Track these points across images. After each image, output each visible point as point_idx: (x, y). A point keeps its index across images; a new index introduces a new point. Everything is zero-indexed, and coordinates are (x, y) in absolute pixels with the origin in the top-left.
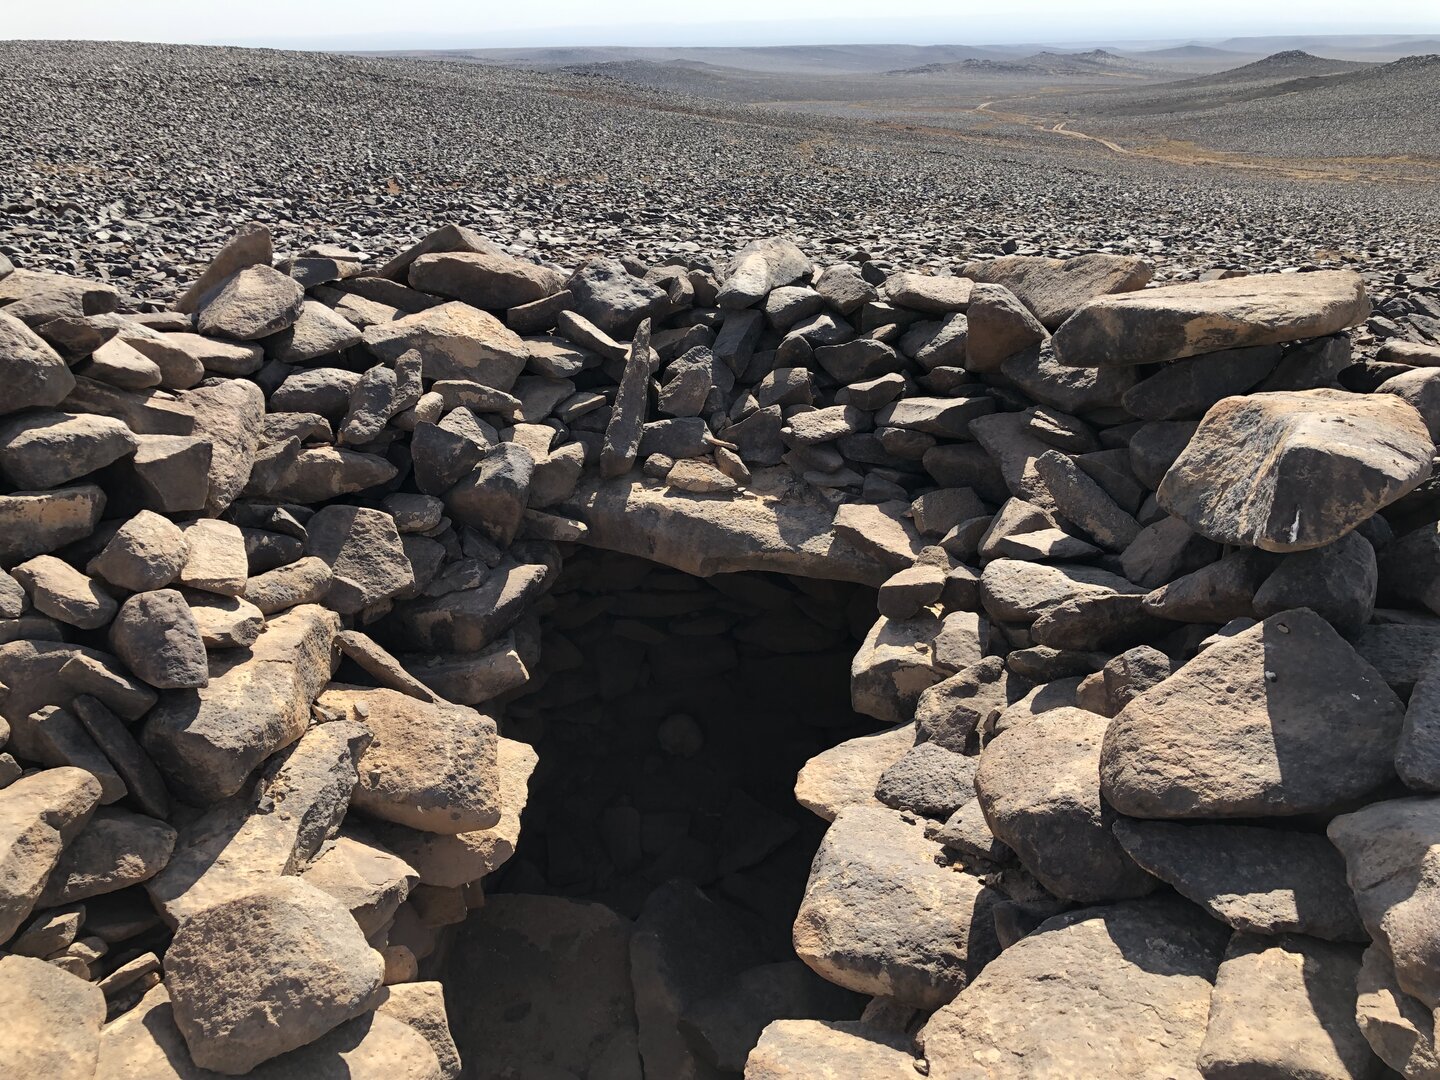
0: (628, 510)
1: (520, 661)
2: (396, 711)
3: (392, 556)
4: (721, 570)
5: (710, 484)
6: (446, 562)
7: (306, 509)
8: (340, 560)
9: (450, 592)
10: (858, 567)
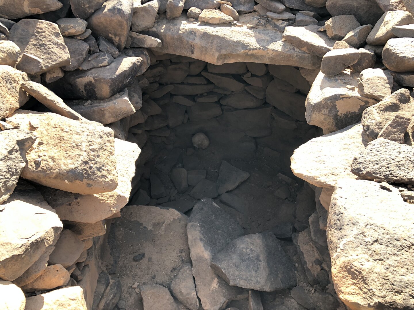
0: (180, 32)
1: (130, 102)
2: (55, 125)
3: (58, 44)
4: (227, 61)
5: (220, 19)
6: (90, 53)
7: (12, 22)
8: (29, 46)
9: (92, 68)
10: (297, 56)
